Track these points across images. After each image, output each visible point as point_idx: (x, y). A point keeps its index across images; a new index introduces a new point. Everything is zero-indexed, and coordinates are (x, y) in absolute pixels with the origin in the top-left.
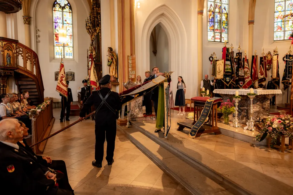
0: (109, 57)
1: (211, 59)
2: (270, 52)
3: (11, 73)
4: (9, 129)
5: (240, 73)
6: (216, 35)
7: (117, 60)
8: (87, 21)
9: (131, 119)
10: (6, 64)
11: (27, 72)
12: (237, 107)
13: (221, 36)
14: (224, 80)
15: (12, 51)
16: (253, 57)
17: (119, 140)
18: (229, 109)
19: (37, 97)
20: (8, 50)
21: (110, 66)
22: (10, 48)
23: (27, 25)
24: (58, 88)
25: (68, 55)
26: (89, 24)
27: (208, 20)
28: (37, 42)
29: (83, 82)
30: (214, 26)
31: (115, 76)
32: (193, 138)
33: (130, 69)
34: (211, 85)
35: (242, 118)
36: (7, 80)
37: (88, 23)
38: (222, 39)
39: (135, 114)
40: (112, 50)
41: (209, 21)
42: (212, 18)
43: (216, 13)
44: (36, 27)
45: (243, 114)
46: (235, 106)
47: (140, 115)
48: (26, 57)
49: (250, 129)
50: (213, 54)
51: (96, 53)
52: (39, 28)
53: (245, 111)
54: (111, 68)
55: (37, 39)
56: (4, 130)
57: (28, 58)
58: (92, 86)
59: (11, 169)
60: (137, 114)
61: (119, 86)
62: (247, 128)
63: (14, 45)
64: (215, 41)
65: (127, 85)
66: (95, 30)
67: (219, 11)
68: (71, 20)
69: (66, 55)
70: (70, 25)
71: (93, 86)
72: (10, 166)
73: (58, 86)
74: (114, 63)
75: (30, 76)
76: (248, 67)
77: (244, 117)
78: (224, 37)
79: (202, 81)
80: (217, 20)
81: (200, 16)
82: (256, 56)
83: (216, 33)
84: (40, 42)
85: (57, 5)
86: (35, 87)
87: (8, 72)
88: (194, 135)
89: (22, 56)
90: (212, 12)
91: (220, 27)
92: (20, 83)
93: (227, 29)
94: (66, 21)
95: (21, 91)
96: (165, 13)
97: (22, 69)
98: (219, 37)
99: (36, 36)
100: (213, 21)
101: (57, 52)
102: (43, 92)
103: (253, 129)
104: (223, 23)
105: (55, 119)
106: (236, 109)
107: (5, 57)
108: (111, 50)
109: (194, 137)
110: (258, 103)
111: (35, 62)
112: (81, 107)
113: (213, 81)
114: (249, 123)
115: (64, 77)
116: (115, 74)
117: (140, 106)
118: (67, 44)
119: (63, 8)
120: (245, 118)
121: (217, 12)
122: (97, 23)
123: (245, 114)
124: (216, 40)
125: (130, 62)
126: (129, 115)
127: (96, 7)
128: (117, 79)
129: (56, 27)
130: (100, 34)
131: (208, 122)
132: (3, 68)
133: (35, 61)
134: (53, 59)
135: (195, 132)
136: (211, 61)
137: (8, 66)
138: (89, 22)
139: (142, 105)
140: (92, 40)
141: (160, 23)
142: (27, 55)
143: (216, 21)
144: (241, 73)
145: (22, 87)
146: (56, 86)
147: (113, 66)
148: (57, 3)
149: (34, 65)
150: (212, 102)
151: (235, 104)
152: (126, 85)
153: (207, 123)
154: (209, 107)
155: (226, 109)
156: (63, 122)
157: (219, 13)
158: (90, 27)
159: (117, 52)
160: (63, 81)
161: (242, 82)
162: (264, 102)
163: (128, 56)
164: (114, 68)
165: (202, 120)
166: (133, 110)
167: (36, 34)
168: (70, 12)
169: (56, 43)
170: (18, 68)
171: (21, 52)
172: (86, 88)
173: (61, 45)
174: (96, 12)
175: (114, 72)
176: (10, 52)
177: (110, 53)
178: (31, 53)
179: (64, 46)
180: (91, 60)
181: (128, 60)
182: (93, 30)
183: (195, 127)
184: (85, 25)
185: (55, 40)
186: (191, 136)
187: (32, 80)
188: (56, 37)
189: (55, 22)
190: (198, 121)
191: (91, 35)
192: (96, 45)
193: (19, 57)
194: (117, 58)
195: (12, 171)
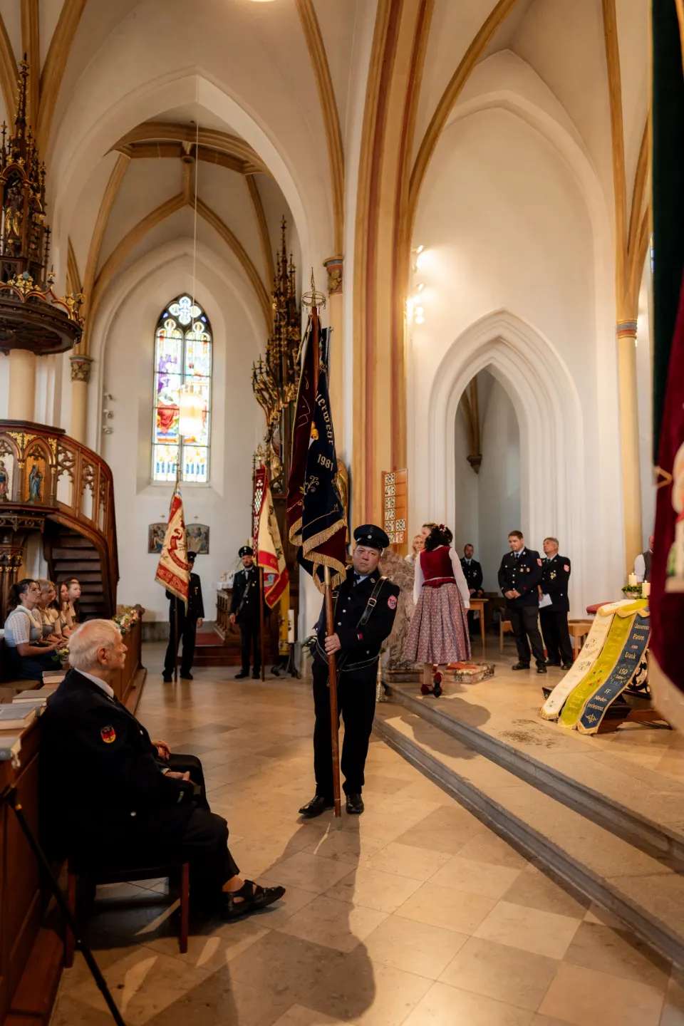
3: (37, 524)
4: (102, 642)
7: (346, 483)
8: (257, 366)
9: (390, 674)
10: (28, 498)
11: (81, 520)
15: (46, 460)
19: (100, 599)
20: (36, 459)
22: (42, 453)
23: (80, 384)
24: (163, 573)
25: (193, 472)
26: (265, 375)
28: (104, 433)
29: (242, 552)
32: (591, 735)
33: (389, 515)
36: (23, 544)
37: (261, 373)
39: (403, 658)
44: (105, 389)
48: (83, 478)
51: (281, 464)
52: (112, 390)
55: (104, 423)
57: (86, 480)
58: (263, 569)
59: (108, 734)
63: (53, 442)
66: (282, 394)
68: (208, 363)
69: (188, 472)
70: (204, 378)
71: (268, 569)
72: (107, 728)
73: (161, 567)
75: (86, 533)
79: (641, 557)
81: (625, 340)
84: (111, 432)
85: (170, 321)
86: (97, 566)
87: (30, 520)
88: (594, 725)
89: (71, 474)
92: (56, 554)
94: (191, 366)
95: (53, 575)
96: (507, 335)
97: (70, 512)
99: (104, 414)
101: (161, 463)
102: (116, 584)
105: (146, 674)
107: (28, 476)
109: (594, 730)
111: (103, 493)
112: (226, 637)
115: (180, 539)
118: (191, 437)
119: (185, 329)
122: (288, 373)
125: (390, 491)
127: (288, 324)
129: (161, 385)
130: (295, 405)
131: (645, 685)
132: (18, 508)
133: (104, 490)
134: (146, 482)
135: (598, 714)
137: (32, 503)
138: (263, 370)
140: (268, 425)
142: (84, 471)
145: (59, 567)
146: (156, 566)
148: (170, 316)
149: (100, 503)
153: (643, 691)
154: (645, 633)
156: (171, 681)
158: (265, 383)
159: (349, 461)
160: (177, 552)
163: (384, 474)
165: (623, 676)
166: (395, 647)
167: (104, 406)
168: (205, 342)
169: (159, 434)
170: (58, 510)
171: (68, 464)
172: (250, 572)
173: (175, 441)
174: (287, 339)
176: (40, 464)
178: (94, 464)
179: (181, 445)
180: (261, 484)
181: (383, 485)
182: (275, 393)
183: (598, 698)
184: (252, 380)
185: (158, 426)
186: (583, 729)
187: (92, 545)
188: (159, 418)
189: (161, 373)
190: (609, 681)
191: (266, 409)
192: (281, 439)
193: (61, 477)
194: (349, 480)
195: (110, 739)
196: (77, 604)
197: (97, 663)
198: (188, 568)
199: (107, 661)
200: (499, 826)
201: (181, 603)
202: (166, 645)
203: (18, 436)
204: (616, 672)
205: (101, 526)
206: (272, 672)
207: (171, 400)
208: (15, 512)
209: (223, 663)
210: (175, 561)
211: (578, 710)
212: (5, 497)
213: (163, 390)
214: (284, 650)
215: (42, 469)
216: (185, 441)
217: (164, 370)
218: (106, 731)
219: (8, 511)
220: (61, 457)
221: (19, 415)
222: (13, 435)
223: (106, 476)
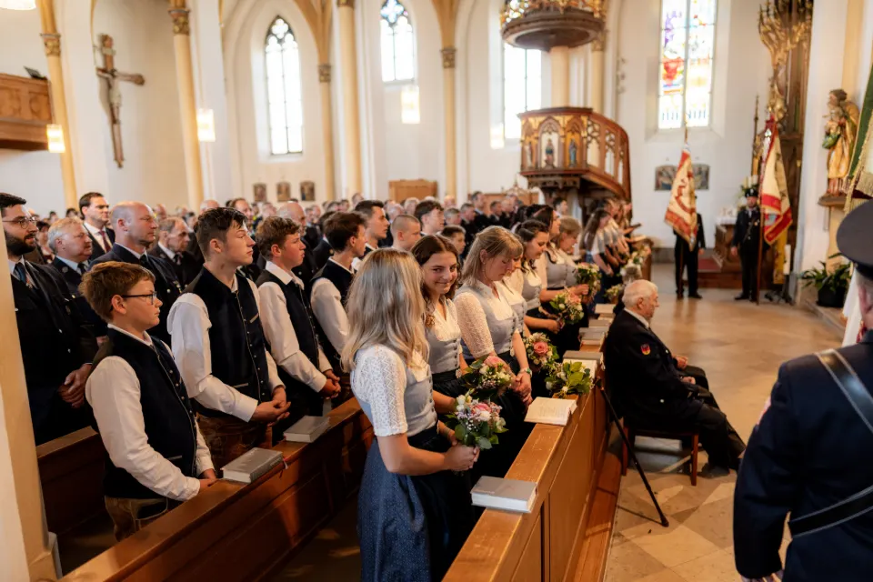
0: (832, 120)
3: (575, 183)
8: (764, 8)
10: (568, 164)
11: (605, 177)
15: (579, 132)
20: (573, 134)
22: (577, 129)
23: (597, 54)
24: (670, 216)
25: (695, 118)
26: (772, 17)
28: (617, 93)
31: (844, 180)
37: (768, 15)
40: (844, 99)
44: (618, 53)
48: (607, 144)
51: (786, 105)
52: (624, 55)
54: (833, 154)
55: (617, 84)
57: (609, 145)
59: (646, 349)
63: (584, 119)
66: (790, 35)
68: (713, 11)
69: (690, 118)
70: (709, 26)
72: (645, 346)
73: (669, 211)
74: (845, 138)
75: (609, 187)
84: (624, 92)
87: (570, 181)
89: (598, 142)
92: (588, 202)
94: (696, 17)
97: (597, 172)
99: (617, 77)
101: (665, 112)
107: (568, 149)
108: (840, 97)
111: (622, 154)
112: (724, 264)
115: (684, 187)
129: (667, 41)
130: (805, 45)
132: (562, 172)
133: (622, 151)
134: (652, 131)
137: (571, 168)
138: (771, 12)
140: (774, 65)
142: (607, 138)
146: (665, 211)
147: (844, 147)
149: (619, 161)
158: (771, 26)
160: (682, 198)
164: (846, 153)
167: (618, 70)
169: (666, 86)
170: (588, 171)
171: (595, 134)
172: (753, 212)
173: (678, 90)
175: (844, 166)
176: (576, 137)
177: (838, 109)
182: (783, 33)
184: (757, 23)
185: (664, 79)
188: (665, 71)
189: (667, 30)
191: (772, 50)
192: (787, 79)
193: (590, 145)
195: (647, 352)
199: (643, 305)
203: (560, 119)
205: (620, 180)
206: (766, 296)
207: (675, 53)
208: (562, 175)
209: (721, 286)
210: (680, 206)
212: (553, 167)
213: (668, 44)
214: (778, 279)
215: (578, 142)
217: (669, 26)
219: (556, 175)
220: (590, 130)
221: (559, 103)
222: (557, 118)
223: (624, 139)
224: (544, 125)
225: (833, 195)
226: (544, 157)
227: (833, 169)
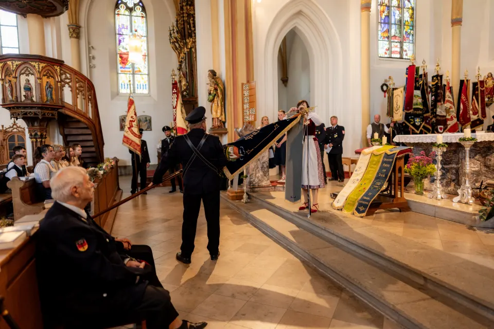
0: (211, 86)
1: (385, 88)
2: (491, 73)
3: (53, 115)
4: (74, 182)
5: (438, 110)
6: (393, 46)
7: (223, 90)
8: (171, 29)
9: (250, 188)
10: (46, 100)
11: (78, 112)
12: (439, 164)
13: (401, 47)
14: (412, 123)
15: (54, 78)
16: (462, 82)
17: (231, 223)
18: (424, 167)
19: (94, 155)
20: (48, 77)
21: (212, 101)
22: (51, 74)
23: (74, 40)
24: (126, 140)
25: (140, 88)
26: (176, 33)
27: (380, 21)
28: (90, 67)
29: (164, 129)
30: (388, 31)
31: (220, 119)
32: (362, 217)
33: (246, 106)
34: (385, 132)
35: (448, 185)
36: (46, 126)
37: (174, 33)
38: (404, 53)
39: (257, 180)
40: (215, 75)
41: (381, 23)
42: (386, 16)
43: (392, 8)
44: (89, 43)
45: (449, 177)
46: (435, 162)
47: (265, 182)
48: (77, 88)
49: (465, 201)
50: (388, 80)
51: (187, 82)
52: (93, 44)
53: (454, 171)
54: (214, 104)
55: (90, 62)
56: (67, 184)
57: (79, 90)
59: (82, 245)
60: (260, 180)
61: (227, 135)
62: (458, 200)
63: (58, 68)
64: (391, 58)
65: (243, 131)
66: (186, 44)
67: (399, 5)
68: (145, 29)
69: (138, 88)
70: (143, 37)
72: (81, 241)
73: (125, 137)
74: (218, 96)
75: (82, 120)
76: (451, 100)
77: (451, 182)
78: (407, 50)
79: (370, 126)
80: (395, 19)
81: (365, 13)
82: (467, 81)
83: (393, 44)
84: (95, 67)
85: (122, 5)
86: (90, 138)
87: (49, 113)
88: (363, 212)
89: (70, 87)
90: (386, 5)
91: (400, 32)
92: (67, 131)
93: (413, 35)
94: (136, 31)
95: (67, 143)
96: (305, 10)
97: (70, 107)
98: (398, 50)
99: (90, 57)
100: (387, 21)
101: (123, 84)
102: (103, 147)
103: (471, 201)
104: (404, 25)
105: (122, 192)
106: (438, 167)
107: (44, 88)
108: (213, 74)
109: (364, 214)
110: (477, 157)
111: (90, 97)
113: (388, 126)
114: (463, 190)
115: (134, 121)
116: (221, 114)
117: (265, 166)
118: (138, 69)
119: (131, 10)
120: (453, 184)
121: (394, 7)
122: (189, 32)
123: (454, 177)
124: (393, 56)
125: (246, 93)
126: (246, 181)
127: (187, 4)
128: (224, 123)
129: (120, 41)
130: (193, 50)
131: (386, 190)
132: (41, 106)
133: (90, 96)
134: (116, 94)
135: (365, 206)
136: (385, 92)
137: (48, 103)
138: (175, 31)
139: (267, 165)
140: (179, 62)
141: (295, 27)
142: (77, 85)
143: (393, 22)
144: (440, 111)
145: (69, 139)
146: (123, 136)
147: (218, 101)
148: (122, 2)
149: (89, 102)
150: (394, 154)
151: (436, 158)
152: (241, 131)
153: (386, 193)
154: (390, 163)
155: (418, 167)
157: (398, 7)
159: (224, 77)
161: (442, 127)
162: (488, 155)
163: (243, 84)
164: (219, 105)
165: (377, 186)
166: (252, 174)
167: (89, 53)
168: (143, 17)
169: (121, 68)
170: (64, 107)
171: (68, 81)
172: (170, 139)
173: (130, 72)
174: (187, 13)
175: (219, 111)
176: (51, 80)
177: (213, 80)
178: (83, 81)
179: (133, 74)
180: (176, 91)
181: (243, 90)
182: (182, 44)
183: (365, 198)
184: (169, 37)
185: (120, 64)
186: (357, 214)
187: (86, 126)
188: (120, 59)
189: (119, 34)
190: (370, 188)
191: (178, 53)
192: (186, 69)
193: (64, 88)
194: (224, 88)
195: (84, 248)
196: (80, 158)
197: (72, 196)
198: (140, 137)
199: (79, 194)
200: (320, 270)
201: (137, 156)
202: (131, 178)
203: (36, 65)
204: (374, 184)
205: (90, 115)
207: (126, 49)
208: (39, 108)
210: (132, 134)
211: (354, 204)
212: (32, 100)
213: (121, 44)
215: (53, 83)
216: (135, 71)
217: (121, 33)
218: (80, 243)
219: (35, 107)
221: (36, 52)
222: (33, 63)
223: (91, 87)
224: (22, 67)
225: (215, 127)
226: (23, 93)
227: (214, 113)
